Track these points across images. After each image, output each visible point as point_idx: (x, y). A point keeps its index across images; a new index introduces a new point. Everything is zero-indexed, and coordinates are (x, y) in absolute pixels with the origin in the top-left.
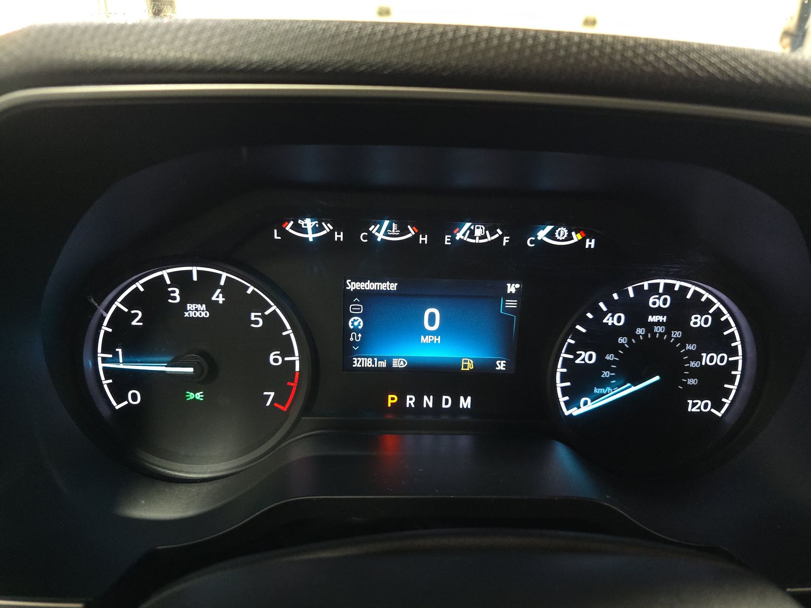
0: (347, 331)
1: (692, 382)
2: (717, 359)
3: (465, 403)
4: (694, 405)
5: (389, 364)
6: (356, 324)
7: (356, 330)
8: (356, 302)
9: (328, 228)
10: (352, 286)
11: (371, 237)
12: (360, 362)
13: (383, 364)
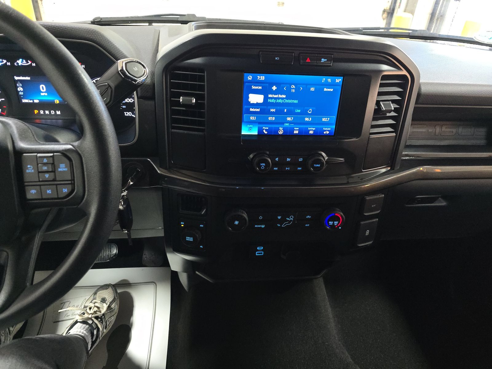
0: (18, 92)
1: (124, 107)
2: (130, 100)
3: (58, 113)
4: (127, 114)
5: (33, 101)
6: (20, 89)
7: (21, 91)
8: (19, 83)
9: (5, 61)
10: (16, 78)
11: (18, 64)
12: (24, 101)
13: (31, 101)
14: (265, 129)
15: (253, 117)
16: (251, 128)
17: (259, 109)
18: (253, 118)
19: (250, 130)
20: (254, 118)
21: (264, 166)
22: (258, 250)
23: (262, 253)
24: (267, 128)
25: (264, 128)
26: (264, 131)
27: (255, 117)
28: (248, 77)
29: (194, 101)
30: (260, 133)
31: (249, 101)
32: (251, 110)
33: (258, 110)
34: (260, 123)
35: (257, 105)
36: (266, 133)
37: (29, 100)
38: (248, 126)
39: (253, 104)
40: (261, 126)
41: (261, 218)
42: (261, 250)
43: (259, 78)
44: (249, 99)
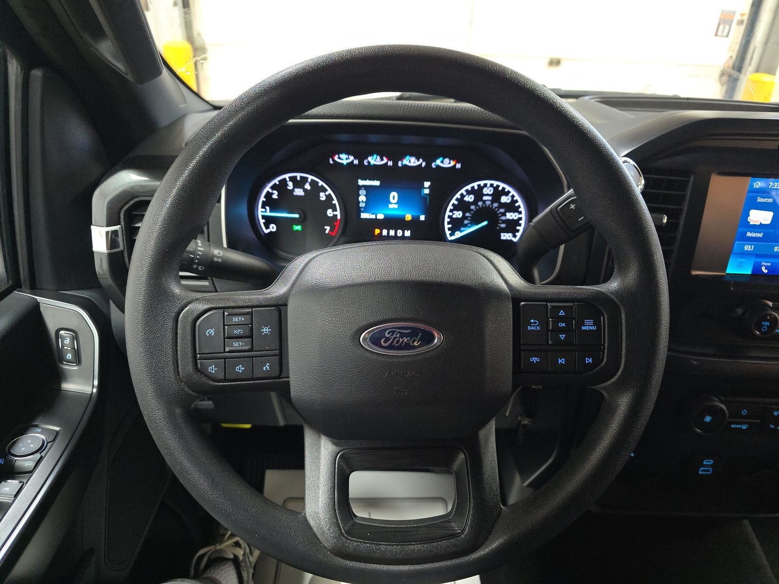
0: (358, 202)
1: (503, 226)
2: (513, 216)
3: (408, 233)
4: (504, 236)
5: (376, 216)
7: (362, 201)
8: (362, 190)
9: (352, 158)
10: (361, 183)
11: (369, 162)
12: (364, 216)
13: (373, 217)
14: (765, 266)
15: (750, 246)
16: (741, 263)
17: (762, 234)
18: (749, 248)
19: (741, 266)
20: (751, 248)
21: (767, 326)
22: (704, 466)
23: (708, 471)
24: (769, 264)
25: (763, 263)
26: (763, 269)
27: (753, 246)
28: (755, 184)
29: (665, 221)
30: (757, 272)
31: (749, 220)
32: (749, 234)
33: (760, 235)
34: (758, 256)
35: (760, 227)
36: (765, 271)
37: (371, 214)
38: (739, 260)
39: (754, 226)
40: (759, 260)
41: (744, 412)
42: (710, 465)
43: (772, 186)
44: (749, 218)
